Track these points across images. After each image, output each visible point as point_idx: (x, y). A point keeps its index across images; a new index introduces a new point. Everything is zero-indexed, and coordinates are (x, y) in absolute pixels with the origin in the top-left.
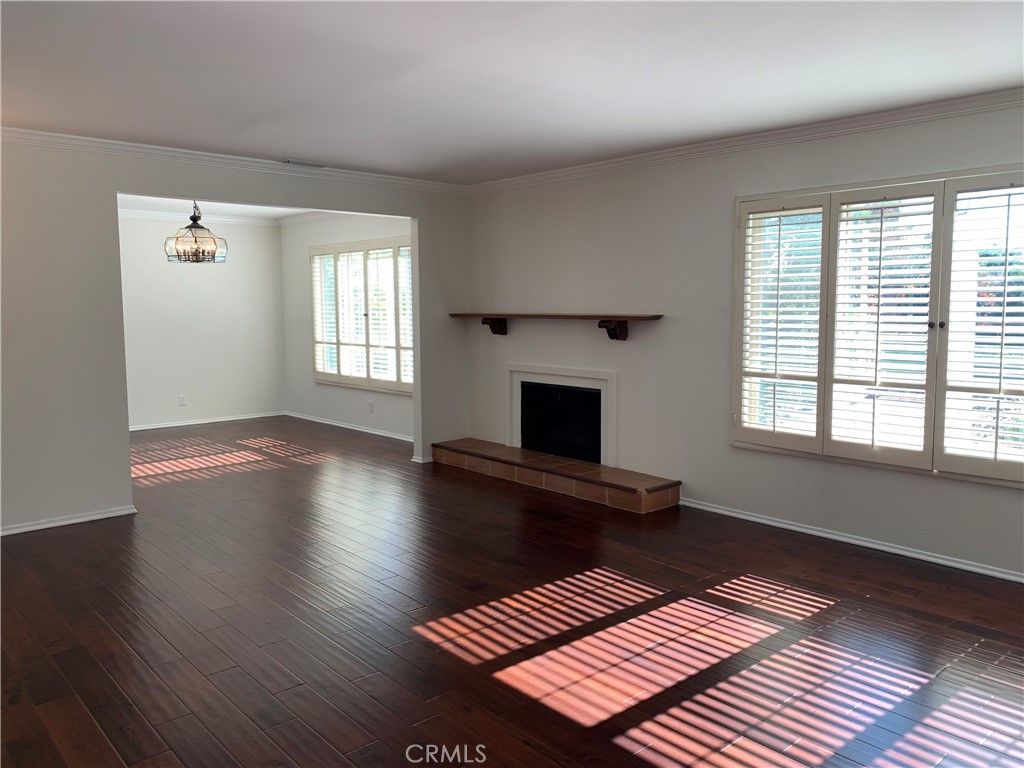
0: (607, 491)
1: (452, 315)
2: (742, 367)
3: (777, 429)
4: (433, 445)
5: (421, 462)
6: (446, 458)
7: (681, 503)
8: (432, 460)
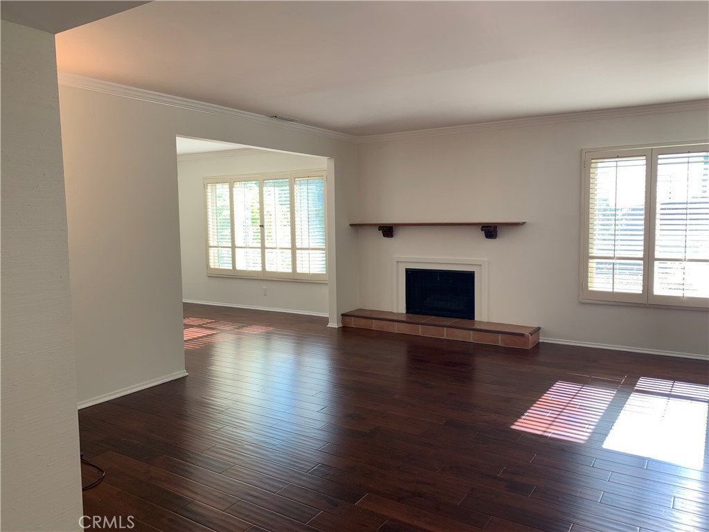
0: (500, 337)
1: (351, 225)
2: (588, 253)
3: (615, 290)
4: (343, 315)
5: (336, 327)
6: (353, 323)
7: (540, 341)
8: (341, 325)
